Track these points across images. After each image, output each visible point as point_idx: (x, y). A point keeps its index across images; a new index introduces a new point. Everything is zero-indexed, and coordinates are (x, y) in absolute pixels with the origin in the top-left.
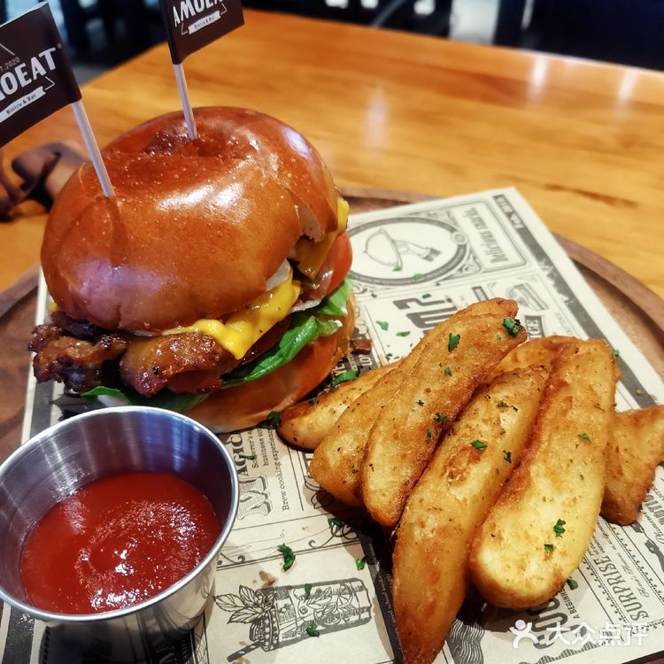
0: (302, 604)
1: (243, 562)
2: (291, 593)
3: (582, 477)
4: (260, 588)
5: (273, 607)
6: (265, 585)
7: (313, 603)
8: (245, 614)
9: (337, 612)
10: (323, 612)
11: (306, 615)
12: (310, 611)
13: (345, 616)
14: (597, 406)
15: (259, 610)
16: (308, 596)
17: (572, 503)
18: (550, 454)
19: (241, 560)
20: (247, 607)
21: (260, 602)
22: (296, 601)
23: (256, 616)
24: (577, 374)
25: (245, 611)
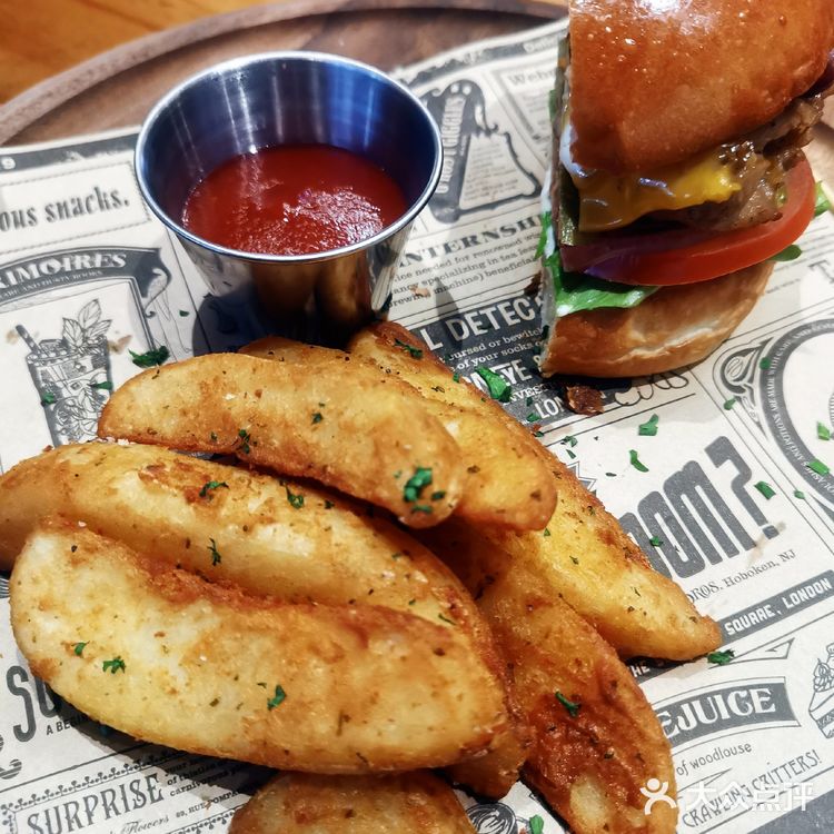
0: (84, 384)
1: (145, 316)
2: (102, 370)
3: (215, 703)
4: (109, 339)
5: (82, 355)
6: (112, 342)
7: (86, 395)
8: (75, 332)
9: (73, 420)
10: (74, 406)
11: (70, 388)
12: (75, 393)
13: (67, 430)
14: (344, 718)
15: (79, 343)
16: (95, 386)
17: (168, 689)
18: (238, 635)
19: (148, 314)
20: (83, 330)
21: (90, 342)
22: (89, 376)
23: (72, 342)
24: (393, 661)
25: (79, 331)
